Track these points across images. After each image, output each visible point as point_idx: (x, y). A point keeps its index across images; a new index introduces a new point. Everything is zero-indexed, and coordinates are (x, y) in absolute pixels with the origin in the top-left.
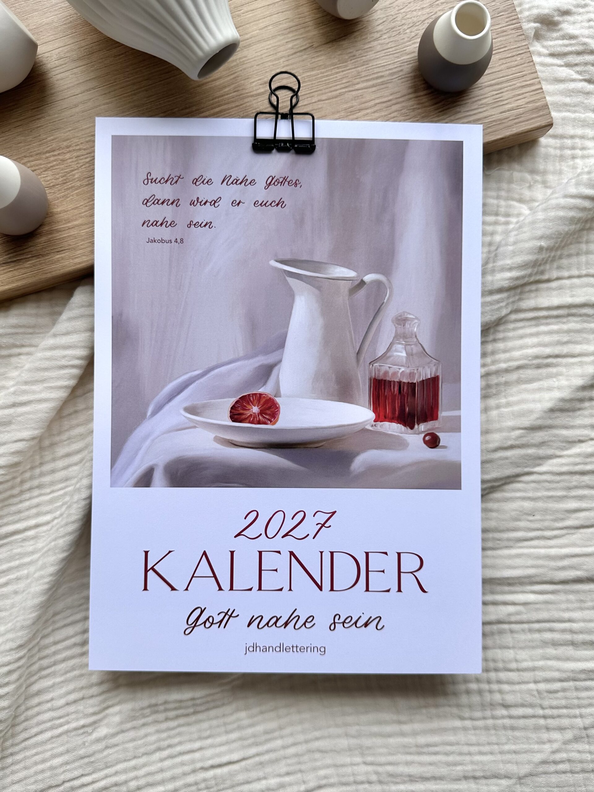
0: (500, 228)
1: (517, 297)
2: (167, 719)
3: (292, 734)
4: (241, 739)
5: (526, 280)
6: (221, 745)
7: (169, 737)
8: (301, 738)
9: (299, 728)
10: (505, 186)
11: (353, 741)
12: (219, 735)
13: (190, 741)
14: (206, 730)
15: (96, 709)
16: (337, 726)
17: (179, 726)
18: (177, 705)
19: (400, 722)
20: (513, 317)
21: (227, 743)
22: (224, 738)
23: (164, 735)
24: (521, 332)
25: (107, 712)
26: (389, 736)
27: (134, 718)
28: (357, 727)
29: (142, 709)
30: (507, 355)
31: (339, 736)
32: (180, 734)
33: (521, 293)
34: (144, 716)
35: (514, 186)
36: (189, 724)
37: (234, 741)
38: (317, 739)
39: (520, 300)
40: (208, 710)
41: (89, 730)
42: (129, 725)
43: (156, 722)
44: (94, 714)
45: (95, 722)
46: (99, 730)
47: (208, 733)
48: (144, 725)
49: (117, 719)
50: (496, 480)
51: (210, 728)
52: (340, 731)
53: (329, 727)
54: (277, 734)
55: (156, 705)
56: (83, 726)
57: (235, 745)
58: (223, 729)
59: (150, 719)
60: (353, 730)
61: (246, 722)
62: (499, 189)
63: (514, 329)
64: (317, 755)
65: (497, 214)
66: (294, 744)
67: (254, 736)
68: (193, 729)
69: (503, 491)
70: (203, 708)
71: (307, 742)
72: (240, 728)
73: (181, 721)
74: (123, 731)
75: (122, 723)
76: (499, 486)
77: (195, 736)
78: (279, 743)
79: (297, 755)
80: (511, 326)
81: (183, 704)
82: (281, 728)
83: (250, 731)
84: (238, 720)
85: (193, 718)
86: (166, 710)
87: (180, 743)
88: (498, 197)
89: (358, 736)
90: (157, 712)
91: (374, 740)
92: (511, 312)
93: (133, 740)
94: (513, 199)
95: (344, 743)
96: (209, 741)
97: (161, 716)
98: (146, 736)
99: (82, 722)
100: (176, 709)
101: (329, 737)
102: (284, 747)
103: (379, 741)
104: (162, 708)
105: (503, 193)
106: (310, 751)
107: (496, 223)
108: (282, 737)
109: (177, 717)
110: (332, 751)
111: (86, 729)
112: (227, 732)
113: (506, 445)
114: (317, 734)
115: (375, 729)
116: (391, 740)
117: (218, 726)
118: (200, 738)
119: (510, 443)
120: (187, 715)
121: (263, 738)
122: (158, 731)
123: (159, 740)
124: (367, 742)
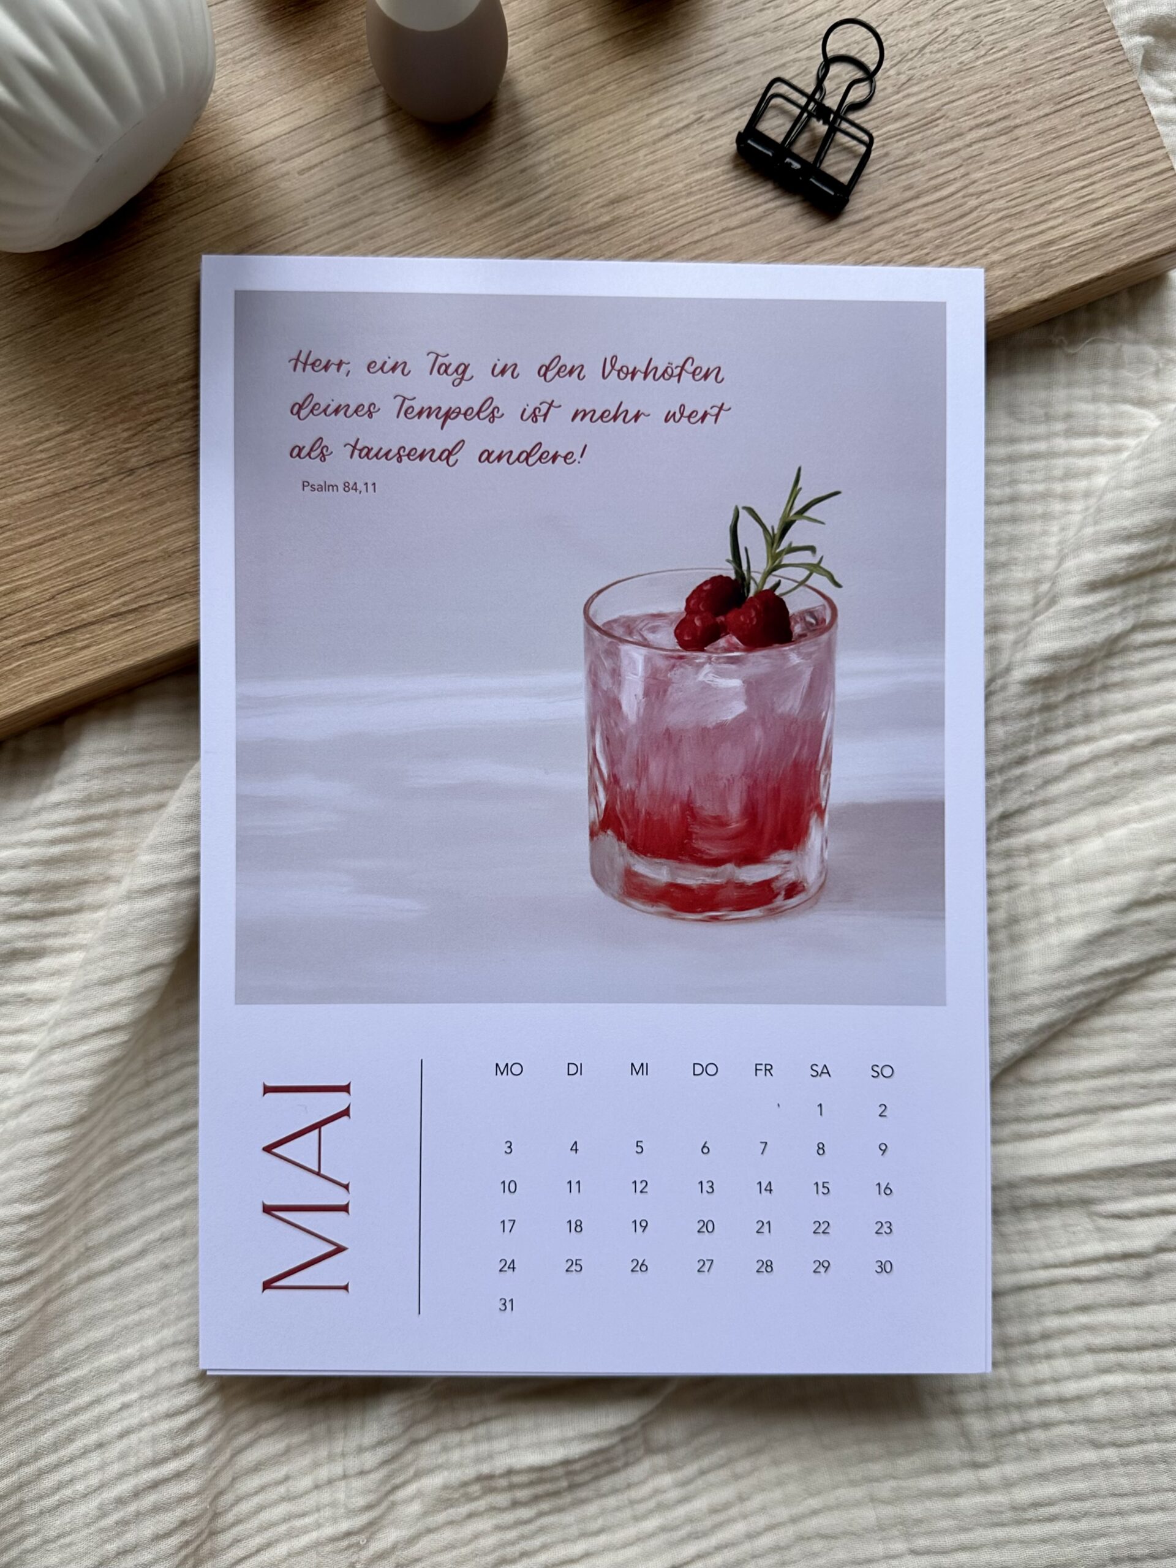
0: (1103, 461)
1: (1145, 597)
2: (515, 1504)
3: (763, 1509)
4: (663, 1529)
5: (1159, 560)
6: (626, 1545)
7: (523, 1537)
8: (783, 1513)
9: (777, 1494)
10: (1106, 373)
11: (887, 1511)
12: (621, 1525)
13: (564, 1541)
14: (594, 1518)
15: (371, 1498)
16: (853, 1483)
17: (541, 1514)
18: (534, 1476)
19: (976, 1466)
20: (1140, 637)
21: (639, 1539)
22: (631, 1531)
23: (512, 1535)
24: (1156, 668)
25: (391, 1498)
26: (957, 1493)
27: (448, 1503)
28: (893, 1483)
29: (465, 1484)
30: (1133, 717)
31: (858, 1504)
32: (542, 1530)
34: (470, 1499)
35: (1125, 373)
36: (560, 1510)
37: (651, 1535)
38: (815, 1513)
39: (1152, 602)
40: (597, 1478)
41: (361, 1539)
42: (441, 1517)
43: (493, 1509)
44: (369, 1507)
45: (371, 1524)
46: (380, 1535)
47: (599, 1523)
48: (471, 1516)
49: (416, 1508)
50: (1129, 967)
51: (603, 1512)
52: (858, 1493)
53: (836, 1487)
54: (734, 1512)
55: (490, 1477)
56: (348, 1534)
57: (653, 1543)
58: (627, 1513)
59: (481, 1504)
60: (885, 1489)
61: (673, 1495)
62: (1096, 382)
63: (1142, 663)
64: (818, 1545)
65: (1095, 433)
66: (770, 1528)
67: (690, 1520)
68: (568, 1518)
69: (1144, 988)
70: (586, 1477)
71: (794, 1520)
72: (661, 1507)
73: (545, 1506)
74: (429, 1531)
75: (425, 1514)
76: (1135, 980)
77: (574, 1530)
78: (740, 1528)
79: (776, 1549)
80: (1137, 656)
81: (546, 1474)
82: (741, 1499)
83: (681, 1511)
84: (657, 1492)
85: (568, 1498)
86: (512, 1487)
87: (544, 1547)
88: (1095, 399)
89: (896, 1499)
90: (492, 1490)
91: (928, 1504)
92: (1134, 629)
93: (451, 1547)
94: (1125, 400)
95: (868, 1515)
96: (603, 1539)
97: (502, 1499)
98: (476, 1537)
99: (345, 1526)
100: (531, 1484)
101: (839, 1506)
102: (750, 1536)
103: (938, 1505)
104: (503, 1482)
105: (1105, 390)
106: (801, 1538)
107: (1095, 451)
108: (745, 1517)
109: (536, 1499)
110: (845, 1533)
111: (354, 1539)
112: (636, 1519)
114: (814, 1503)
115: (929, 1482)
116: (962, 1502)
117: (618, 1509)
118: (584, 1535)
120: (556, 1494)
121: (708, 1523)
122: (499, 1528)
123: (503, 1545)
124: (915, 1510)
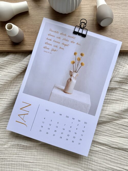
2: (20, 148)
3: (44, 161)
4: (34, 158)
6: (29, 158)
7: (19, 152)
8: (46, 162)
9: (46, 160)
11: (57, 167)
12: (29, 155)
13: (23, 155)
14: (27, 153)
15: (6, 141)
16: (55, 162)
17: (22, 151)
18: (23, 146)
19: (68, 166)
22: (30, 157)
23: (18, 151)
25: (8, 143)
26: (65, 168)
27: (13, 146)
28: (59, 164)
29: (15, 144)
31: (54, 165)
32: (21, 152)
33: (122, 84)
34: (15, 146)
35: (127, 61)
36: (24, 151)
37: (32, 158)
38: (50, 164)
39: (121, 86)
40: (29, 149)
41: (3, 145)
42: (11, 147)
43: (18, 148)
45: (5, 144)
46: (5, 146)
47: (27, 154)
48: (15, 148)
49: (9, 145)
50: (104, 121)
51: (28, 153)
53: (53, 162)
54: (41, 160)
55: (18, 144)
56: (2, 144)
57: (32, 159)
58: (31, 154)
59: (16, 147)
61: (36, 155)
63: (119, 92)
64: (49, 167)
65: (122, 66)
66: (45, 163)
67: (37, 158)
69: (105, 124)
70: (28, 148)
71: (47, 163)
72: (34, 156)
74: (10, 148)
75: (10, 146)
77: (25, 154)
78: (41, 162)
79: (44, 166)
81: (24, 146)
82: (43, 159)
83: (36, 157)
84: (34, 154)
87: (21, 154)
88: (123, 62)
91: (62, 168)
92: (119, 88)
93: (11, 150)
94: (126, 64)
96: (27, 156)
98: (14, 150)
99: (2, 143)
101: (52, 164)
104: (19, 145)
106: (47, 166)
108: (42, 161)
109: (22, 149)
110: (52, 167)
111: (2, 145)
113: (109, 115)
115: (63, 165)
118: (25, 155)
119: (110, 114)
120: (24, 149)
121: (38, 159)
122: (17, 150)
123: (17, 152)
124: (60, 168)
